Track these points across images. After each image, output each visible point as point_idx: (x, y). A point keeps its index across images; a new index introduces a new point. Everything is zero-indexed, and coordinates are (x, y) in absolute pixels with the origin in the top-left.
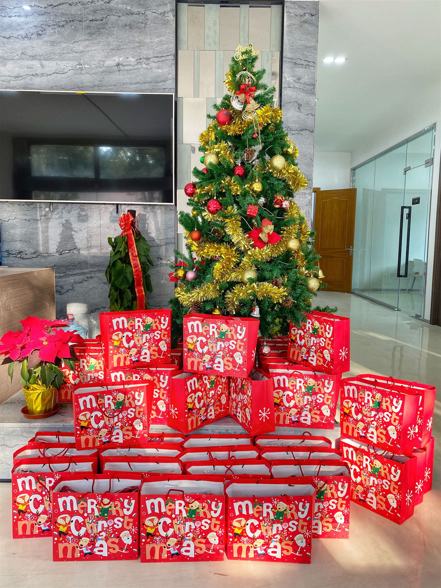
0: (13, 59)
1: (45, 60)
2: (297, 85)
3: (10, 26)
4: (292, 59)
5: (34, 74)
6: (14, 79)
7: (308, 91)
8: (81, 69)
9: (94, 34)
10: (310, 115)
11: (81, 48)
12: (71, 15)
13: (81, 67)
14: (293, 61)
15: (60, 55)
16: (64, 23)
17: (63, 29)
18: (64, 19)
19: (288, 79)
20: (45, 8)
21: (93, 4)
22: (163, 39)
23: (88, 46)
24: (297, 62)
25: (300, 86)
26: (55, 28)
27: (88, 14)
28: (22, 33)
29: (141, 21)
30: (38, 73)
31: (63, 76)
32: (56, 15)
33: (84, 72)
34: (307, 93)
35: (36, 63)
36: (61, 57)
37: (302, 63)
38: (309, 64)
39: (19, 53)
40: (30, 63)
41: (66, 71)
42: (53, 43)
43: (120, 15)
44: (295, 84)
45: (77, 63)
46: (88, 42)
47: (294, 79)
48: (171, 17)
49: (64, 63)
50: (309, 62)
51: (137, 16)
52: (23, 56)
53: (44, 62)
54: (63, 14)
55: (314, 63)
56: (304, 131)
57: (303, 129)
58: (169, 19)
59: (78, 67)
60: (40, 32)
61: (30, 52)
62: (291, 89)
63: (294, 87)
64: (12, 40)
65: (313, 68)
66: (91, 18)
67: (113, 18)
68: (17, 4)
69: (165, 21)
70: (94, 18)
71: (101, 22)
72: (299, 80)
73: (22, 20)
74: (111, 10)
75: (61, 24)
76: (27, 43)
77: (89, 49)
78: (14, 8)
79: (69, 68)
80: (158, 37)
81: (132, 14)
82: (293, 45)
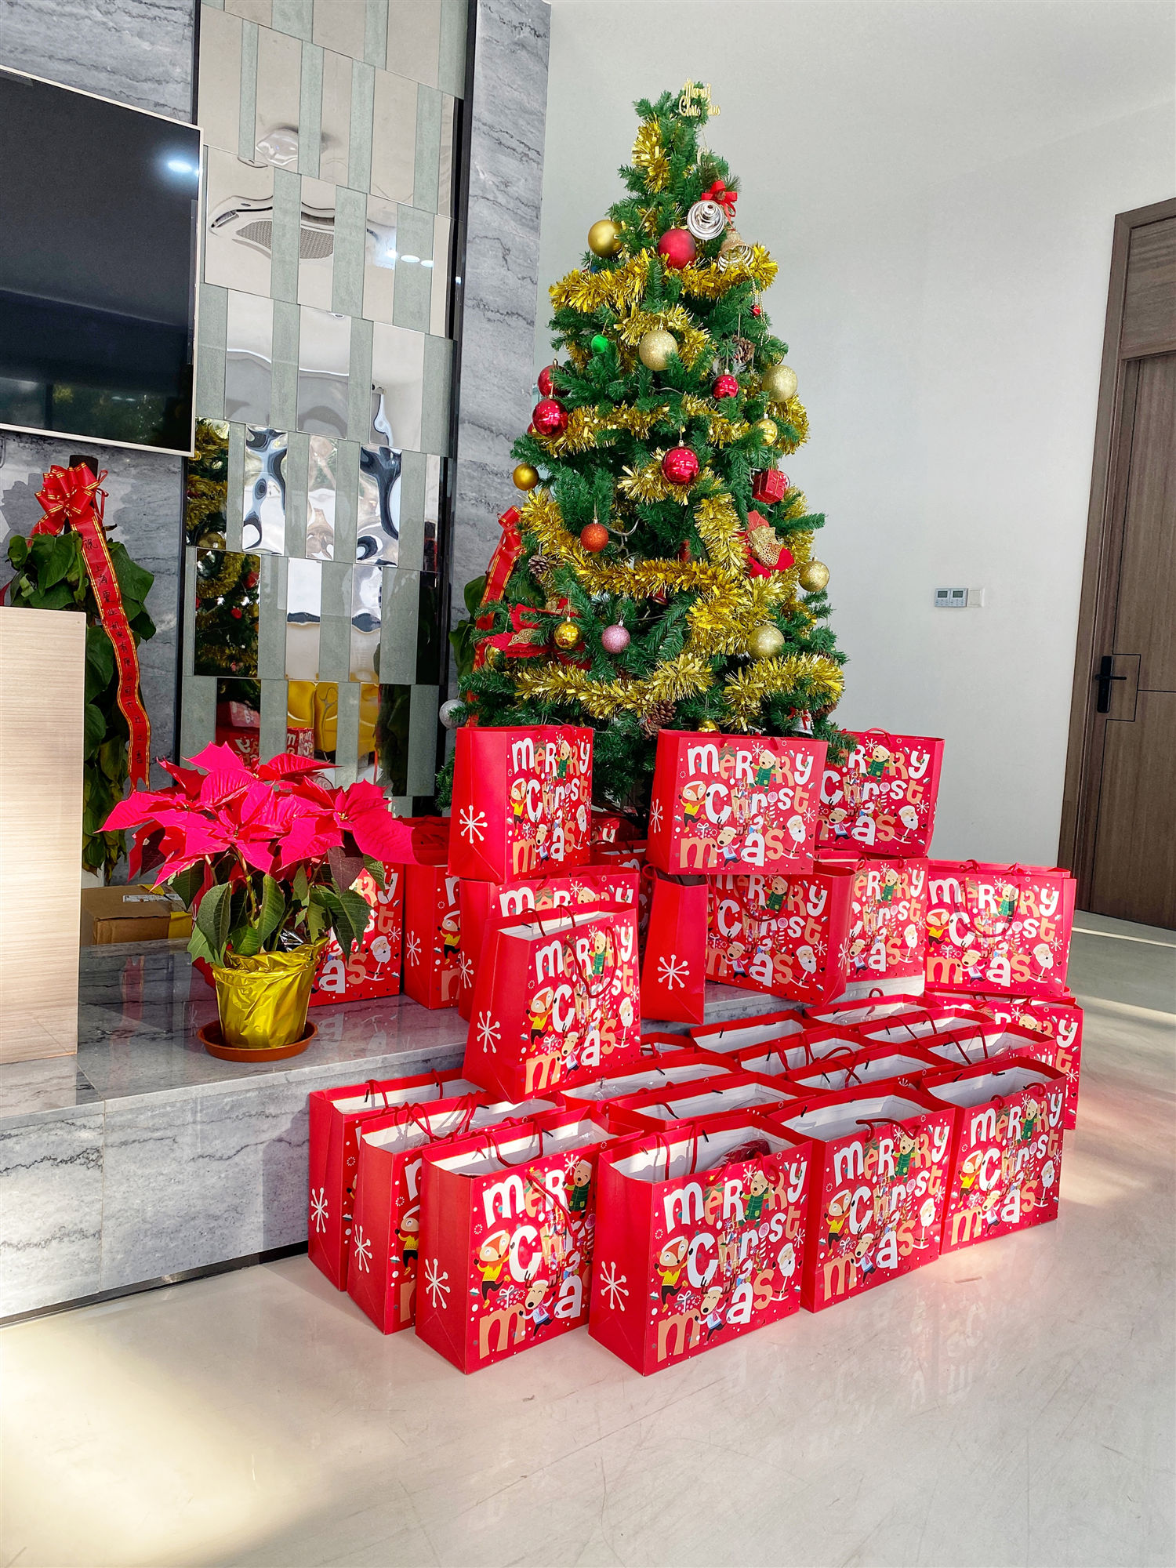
2: (501, 199)
4: (492, 127)
7: (524, 220)
10: (528, 280)
14: (496, 135)
19: (481, 176)
24: (503, 141)
25: (508, 202)
34: (523, 224)
37: (514, 146)
38: (529, 153)
44: (498, 194)
50: (529, 149)
55: (538, 153)
56: (514, 318)
57: (513, 314)
62: (488, 203)
63: (495, 202)
65: (535, 164)
72: (506, 186)
82: (495, 93)
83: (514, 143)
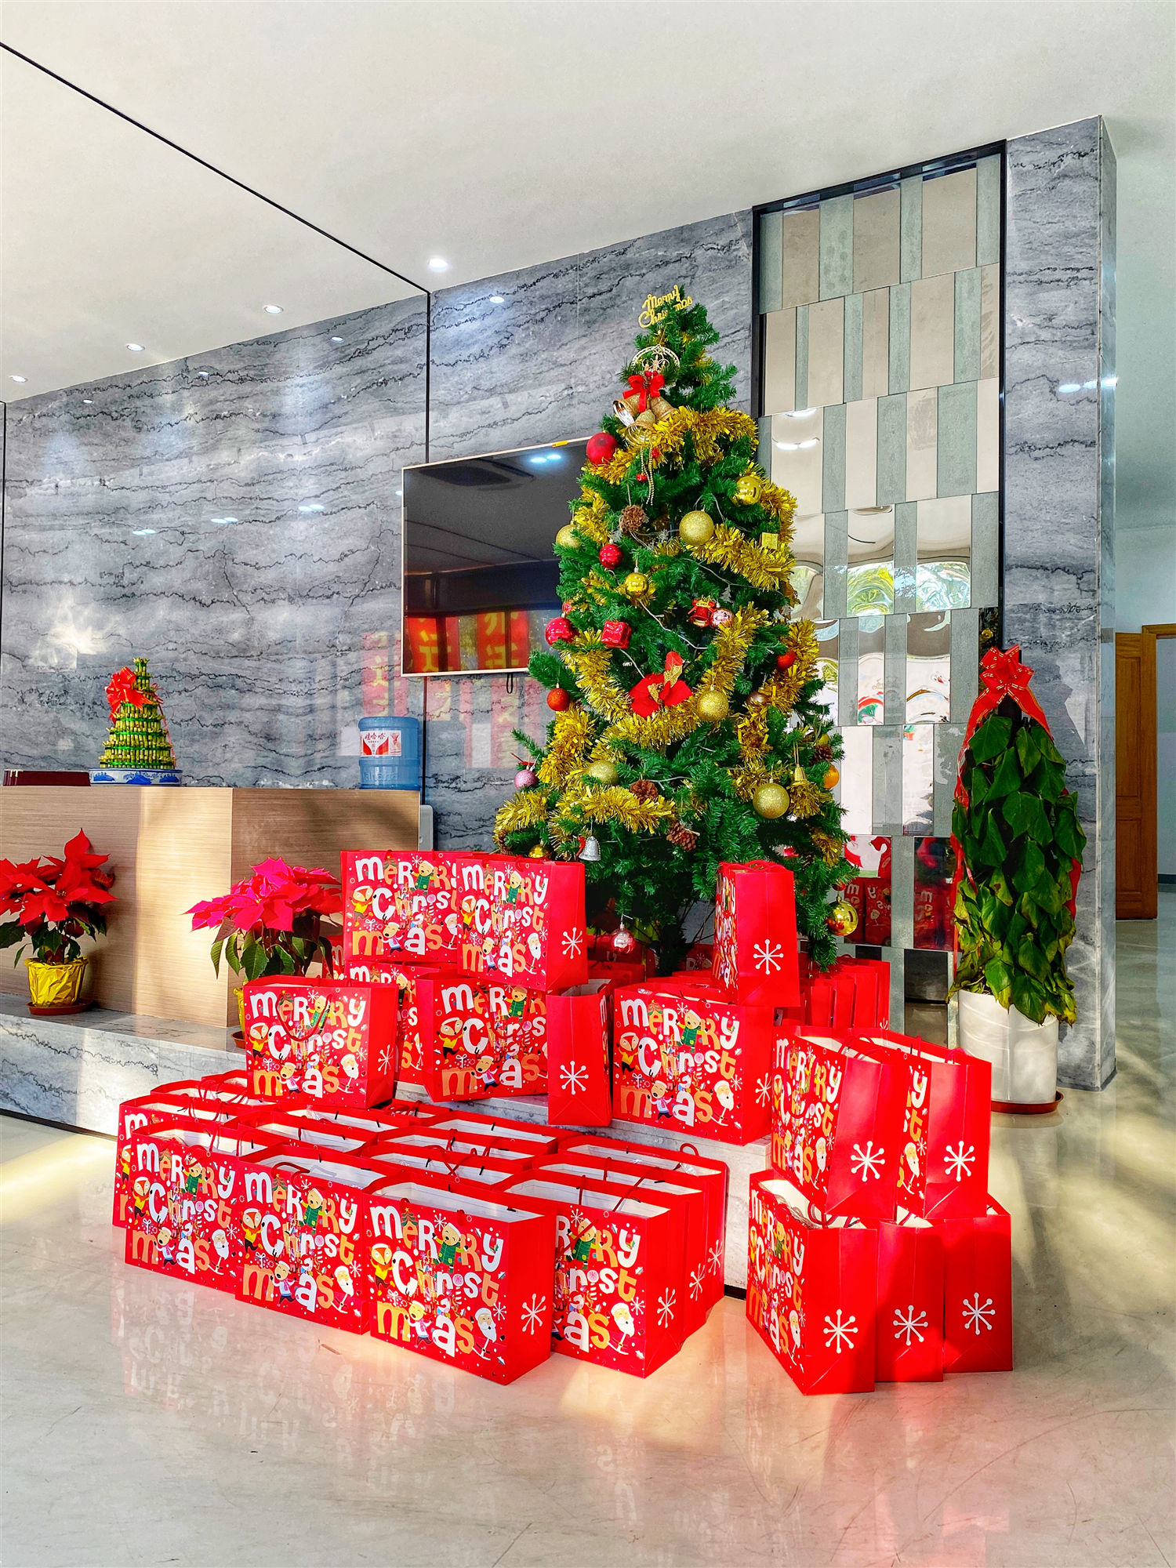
0: (459, 403)
1: (510, 392)
2: (1045, 335)
3: (457, 342)
4: (1029, 273)
5: (491, 422)
6: (459, 440)
7: (1075, 344)
8: (571, 396)
9: (595, 322)
10: (1085, 401)
11: (572, 355)
12: (558, 294)
13: (570, 392)
14: (1034, 278)
15: (536, 375)
16: (545, 313)
17: (542, 326)
18: (543, 307)
19: (1019, 324)
20: (514, 293)
21: (595, 264)
22: (726, 299)
23: (584, 348)
24: (1043, 279)
25: (1054, 335)
26: (528, 328)
27: (586, 285)
28: (475, 350)
29: (684, 273)
30: (497, 419)
31: (539, 416)
32: (531, 303)
33: (575, 401)
34: (1074, 349)
35: (495, 402)
36: (538, 380)
37: (1057, 277)
38: (1079, 275)
39: (468, 389)
40: (485, 403)
41: (544, 406)
42: (524, 357)
43: (644, 271)
44: (1040, 332)
45: (563, 386)
46: (583, 341)
47: (1038, 320)
48: (745, 250)
49: (542, 390)
50: (1078, 270)
51: (677, 264)
52: (476, 392)
53: (509, 397)
54: (543, 298)
55: (1091, 269)
56: (1069, 446)
57: (1066, 442)
58: (740, 254)
59: (566, 392)
60: (505, 342)
61: (486, 384)
62: (1029, 346)
63: (1037, 342)
64: (459, 367)
65: (1087, 282)
66: (590, 291)
67: (629, 282)
68: (469, 299)
69: (731, 261)
70: (596, 291)
71: (609, 295)
72: (1050, 320)
73: (475, 325)
74: (627, 267)
75: (538, 318)
76: (483, 365)
77: (586, 353)
78: (465, 306)
79: (550, 399)
80: (717, 297)
81: (667, 263)
82: (1032, 238)
83: (1058, 275)
